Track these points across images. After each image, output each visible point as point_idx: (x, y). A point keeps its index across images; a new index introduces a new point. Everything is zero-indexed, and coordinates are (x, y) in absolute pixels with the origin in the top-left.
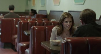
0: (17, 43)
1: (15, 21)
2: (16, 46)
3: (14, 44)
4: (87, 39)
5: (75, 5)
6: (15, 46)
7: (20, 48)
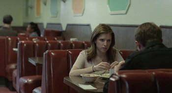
0: (16, 78)
1: (10, 42)
2: (14, 83)
3: (10, 80)
4: (154, 73)
5: (111, 15)
6: (12, 82)
7: (22, 86)
